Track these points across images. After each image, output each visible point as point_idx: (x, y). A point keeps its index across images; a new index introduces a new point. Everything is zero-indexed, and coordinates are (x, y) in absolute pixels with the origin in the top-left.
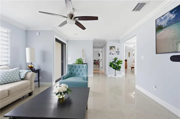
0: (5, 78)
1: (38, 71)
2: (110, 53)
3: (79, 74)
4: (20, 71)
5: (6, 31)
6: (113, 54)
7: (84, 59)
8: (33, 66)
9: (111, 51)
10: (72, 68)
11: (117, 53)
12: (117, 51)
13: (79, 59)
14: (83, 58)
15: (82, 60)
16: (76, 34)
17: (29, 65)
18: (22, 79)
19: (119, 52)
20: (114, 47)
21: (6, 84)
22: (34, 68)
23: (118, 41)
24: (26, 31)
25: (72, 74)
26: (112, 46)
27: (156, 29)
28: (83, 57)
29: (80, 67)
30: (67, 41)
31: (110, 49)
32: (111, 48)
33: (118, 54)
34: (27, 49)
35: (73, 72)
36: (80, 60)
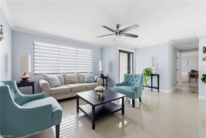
1: (106, 78)
3: (134, 85)
4: (95, 76)
5: (90, 51)
8: (103, 74)
10: (128, 77)
13: (146, 69)
14: (152, 68)
15: (150, 70)
16: (140, 41)
17: (101, 73)
18: (95, 82)
21: (88, 83)
24: (102, 49)
25: (127, 83)
28: (153, 66)
29: (136, 77)
30: (135, 49)
34: (100, 62)
35: (129, 82)
36: (148, 69)
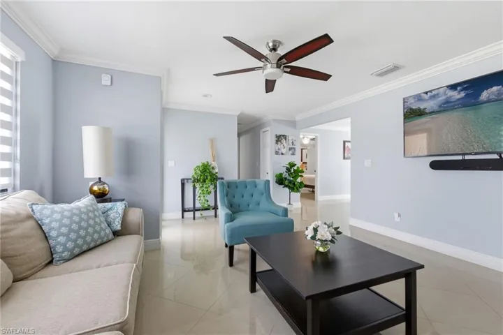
0: (73, 236)
2: (276, 152)
3: (249, 205)
6: (282, 154)
7: (216, 166)
9: (280, 146)
10: (229, 190)
11: (291, 152)
12: (291, 146)
14: (214, 164)
19: (294, 149)
20: (285, 137)
22: (108, 195)
23: (293, 124)
25: (231, 205)
26: (280, 135)
27: (404, 115)
28: (214, 161)
29: (246, 187)
31: (277, 142)
32: (279, 138)
33: (293, 154)
